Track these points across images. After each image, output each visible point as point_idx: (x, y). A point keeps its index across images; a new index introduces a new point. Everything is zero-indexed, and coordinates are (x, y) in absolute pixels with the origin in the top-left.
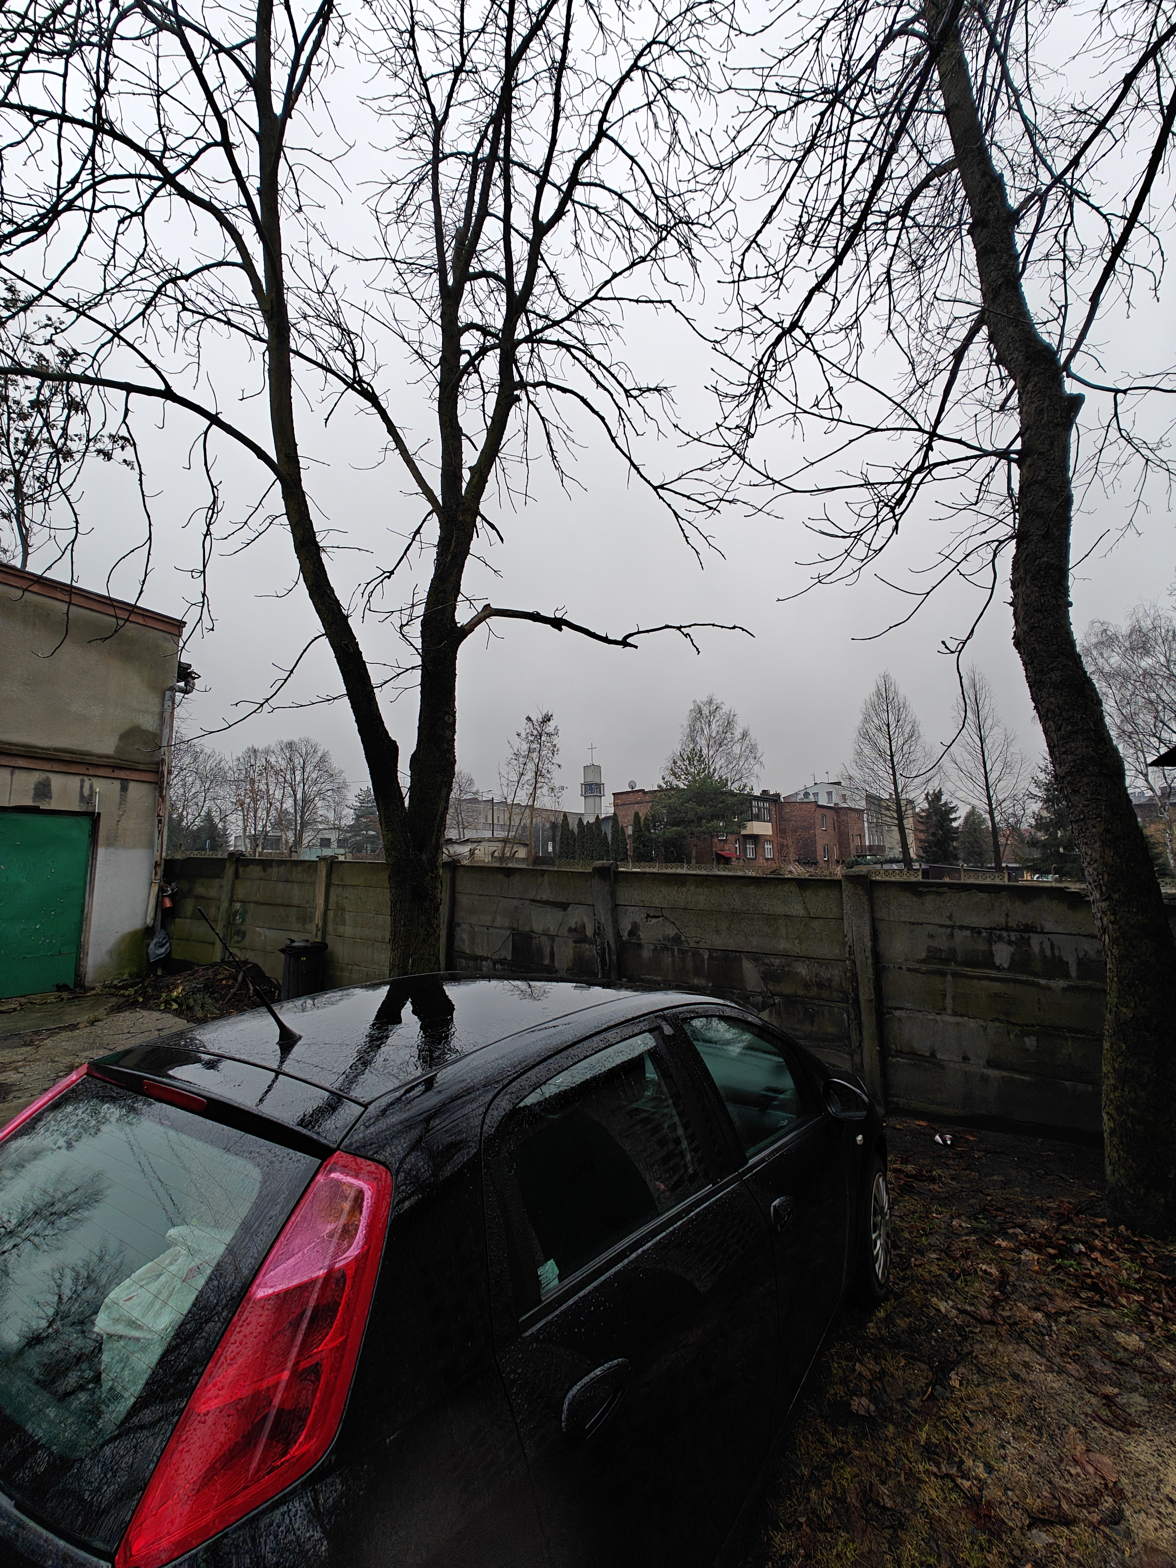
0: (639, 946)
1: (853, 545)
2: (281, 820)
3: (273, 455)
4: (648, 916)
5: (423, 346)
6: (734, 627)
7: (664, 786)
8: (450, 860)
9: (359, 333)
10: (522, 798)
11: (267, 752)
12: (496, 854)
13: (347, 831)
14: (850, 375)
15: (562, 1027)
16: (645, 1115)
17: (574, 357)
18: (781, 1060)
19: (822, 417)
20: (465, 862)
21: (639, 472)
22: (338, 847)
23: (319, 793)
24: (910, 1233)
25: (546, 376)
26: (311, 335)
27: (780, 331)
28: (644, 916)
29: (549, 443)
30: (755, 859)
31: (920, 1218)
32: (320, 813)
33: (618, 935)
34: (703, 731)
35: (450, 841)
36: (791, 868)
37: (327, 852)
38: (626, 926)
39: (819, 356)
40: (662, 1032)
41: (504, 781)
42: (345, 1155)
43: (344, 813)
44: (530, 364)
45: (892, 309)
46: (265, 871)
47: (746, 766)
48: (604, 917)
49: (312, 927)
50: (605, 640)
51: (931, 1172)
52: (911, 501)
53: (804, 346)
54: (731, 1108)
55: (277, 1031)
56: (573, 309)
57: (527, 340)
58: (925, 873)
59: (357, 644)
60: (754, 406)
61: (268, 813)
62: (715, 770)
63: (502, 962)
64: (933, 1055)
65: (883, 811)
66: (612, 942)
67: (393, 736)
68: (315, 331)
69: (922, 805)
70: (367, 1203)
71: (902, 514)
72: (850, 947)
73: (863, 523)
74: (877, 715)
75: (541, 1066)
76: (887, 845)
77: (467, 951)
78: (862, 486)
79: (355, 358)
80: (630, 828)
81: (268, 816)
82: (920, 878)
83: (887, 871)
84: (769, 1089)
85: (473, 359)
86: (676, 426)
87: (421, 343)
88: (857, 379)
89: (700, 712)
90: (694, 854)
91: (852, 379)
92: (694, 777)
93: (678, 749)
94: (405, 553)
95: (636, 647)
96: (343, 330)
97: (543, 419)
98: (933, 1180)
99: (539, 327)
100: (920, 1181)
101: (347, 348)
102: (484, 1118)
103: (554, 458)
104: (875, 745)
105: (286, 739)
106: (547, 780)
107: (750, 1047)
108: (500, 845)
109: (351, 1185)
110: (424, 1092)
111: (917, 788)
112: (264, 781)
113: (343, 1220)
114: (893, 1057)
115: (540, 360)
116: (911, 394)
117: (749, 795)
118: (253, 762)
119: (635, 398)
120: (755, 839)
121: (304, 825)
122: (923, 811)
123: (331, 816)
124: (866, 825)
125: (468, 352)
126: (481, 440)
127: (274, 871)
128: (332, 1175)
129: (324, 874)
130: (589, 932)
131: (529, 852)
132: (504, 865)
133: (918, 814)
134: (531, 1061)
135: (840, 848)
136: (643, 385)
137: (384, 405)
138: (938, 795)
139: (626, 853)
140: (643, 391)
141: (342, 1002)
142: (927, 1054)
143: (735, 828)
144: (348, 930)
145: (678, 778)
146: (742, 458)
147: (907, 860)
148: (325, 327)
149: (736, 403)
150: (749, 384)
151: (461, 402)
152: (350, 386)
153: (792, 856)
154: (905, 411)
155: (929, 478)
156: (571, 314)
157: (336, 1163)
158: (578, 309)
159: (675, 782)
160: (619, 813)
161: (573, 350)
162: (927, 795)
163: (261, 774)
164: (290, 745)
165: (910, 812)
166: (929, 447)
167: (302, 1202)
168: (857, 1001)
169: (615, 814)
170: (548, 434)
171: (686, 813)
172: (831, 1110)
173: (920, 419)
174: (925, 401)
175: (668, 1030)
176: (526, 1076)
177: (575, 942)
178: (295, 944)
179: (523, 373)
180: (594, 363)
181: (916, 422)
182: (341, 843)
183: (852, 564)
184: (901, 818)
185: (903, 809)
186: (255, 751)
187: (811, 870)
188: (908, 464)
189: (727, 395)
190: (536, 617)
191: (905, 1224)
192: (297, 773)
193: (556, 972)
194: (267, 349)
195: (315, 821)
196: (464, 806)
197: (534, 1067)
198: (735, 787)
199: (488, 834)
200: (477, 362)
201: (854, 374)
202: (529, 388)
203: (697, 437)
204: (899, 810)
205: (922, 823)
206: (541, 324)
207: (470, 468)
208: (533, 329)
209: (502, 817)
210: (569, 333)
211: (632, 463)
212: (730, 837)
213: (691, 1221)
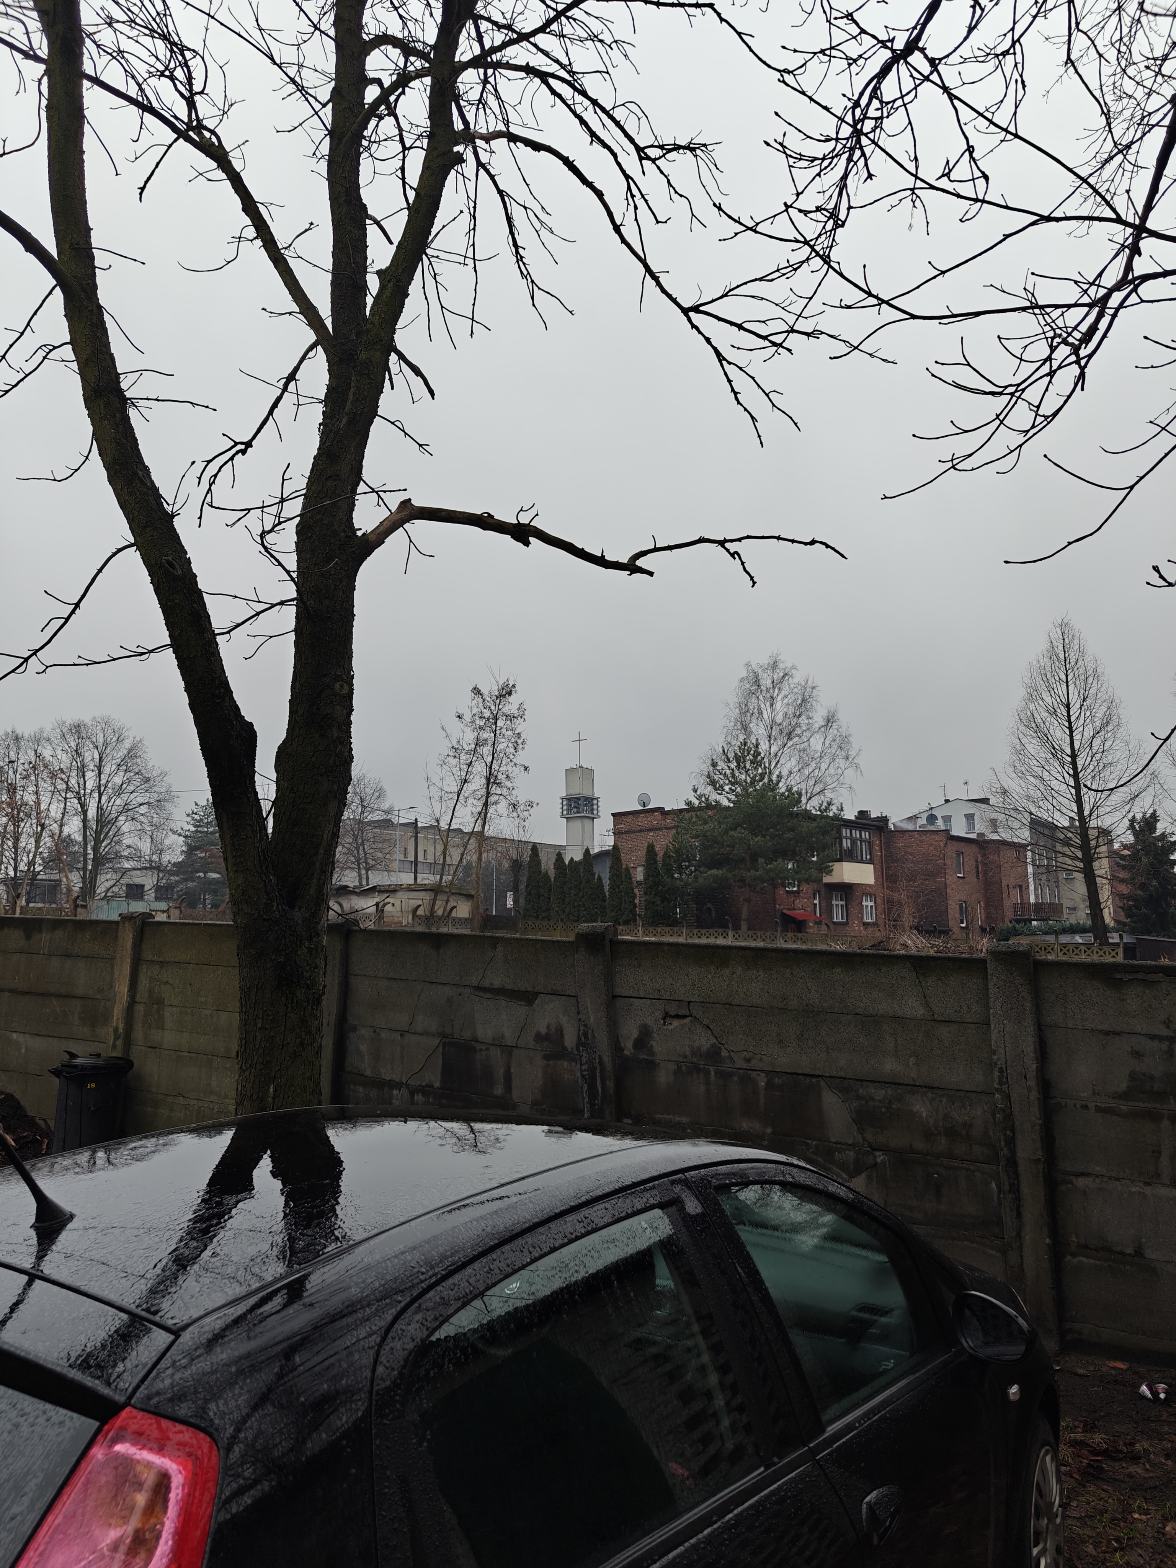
0: (651, 1065)
1: (1009, 408)
2: (59, 853)
3: (50, 245)
4: (666, 1015)
5: (304, 71)
6: (813, 542)
7: (696, 802)
8: (340, 920)
9: (199, 48)
10: (465, 820)
11: (38, 740)
12: (420, 912)
13: (171, 873)
14: (1006, 130)
15: (514, 1199)
16: (653, 1350)
17: (553, 92)
18: (883, 1258)
19: (959, 196)
20: (370, 925)
21: (659, 284)
22: (157, 899)
23: (126, 809)
24: (1096, 1545)
25: (507, 123)
26: (120, 52)
27: (888, 54)
28: (659, 1015)
29: (512, 233)
30: (846, 923)
31: (1113, 1520)
32: (126, 841)
33: (617, 1048)
34: (761, 713)
35: (344, 891)
36: (905, 939)
37: (138, 907)
38: (630, 1032)
39: (952, 97)
40: (682, 1209)
41: (435, 792)
42: (140, 1415)
43: (167, 842)
44: (482, 102)
45: (1074, 25)
46: (28, 937)
47: (832, 770)
48: (594, 1016)
49: (107, 1033)
50: (600, 561)
51: (1132, 1444)
52: (1105, 336)
53: (927, 78)
54: (800, 1341)
55: (32, 1205)
56: (552, 14)
57: (475, 63)
58: (1129, 950)
59: (189, 561)
60: (845, 177)
61: (38, 841)
62: (780, 777)
63: (426, 1090)
64: (1139, 1252)
65: (1059, 848)
66: (607, 1060)
67: (248, 714)
68: (126, 45)
69: (1124, 837)
70: (175, 1494)
71: (1090, 356)
72: (1001, 1070)
73: (1027, 369)
74: (1050, 689)
75: (476, 1265)
76: (1066, 903)
77: (368, 1073)
78: (1024, 309)
79: (191, 90)
80: (640, 869)
81: (37, 847)
82: (1120, 958)
83: (1065, 945)
84: (864, 1308)
85: (386, 93)
86: (720, 208)
87: (300, 66)
88: (1016, 136)
89: (757, 682)
90: (744, 915)
91: (1009, 137)
92: (745, 789)
93: (719, 743)
94: (271, 412)
95: (651, 574)
96: (173, 44)
97: (500, 192)
98: (1135, 1458)
99: (497, 43)
100: (1114, 1459)
101: (179, 74)
102: (378, 1354)
103: (519, 258)
104: (1045, 738)
105: (71, 718)
106: (505, 791)
107: (833, 1237)
108: (427, 896)
109: (149, 1465)
110: (285, 1306)
111: (1115, 809)
112: (32, 788)
113: (134, 1523)
114: (1074, 1255)
115: (498, 97)
116: (1107, 161)
117: (836, 818)
118: (13, 756)
119: (654, 161)
120: (847, 890)
121: (99, 861)
122: (1125, 847)
123: (145, 846)
124: (1030, 869)
125: (379, 82)
126: (397, 227)
127: (45, 938)
128: (118, 1448)
129: (129, 944)
130: (570, 1041)
131: (475, 910)
132: (434, 930)
133: (1116, 853)
134: (461, 1257)
135: (987, 908)
136: (668, 140)
137: (237, 165)
138: (1151, 822)
139: (633, 912)
140: (667, 149)
141: (156, 1157)
142: (1130, 1251)
143: (814, 872)
144: (169, 1038)
145: (719, 789)
146: (826, 260)
147: (1098, 928)
148: (143, 39)
149: (817, 169)
150: (837, 140)
151: (365, 165)
152: (181, 135)
153: (908, 919)
154: (1096, 191)
155: (1133, 299)
156: (549, 22)
157: (123, 1428)
158: (560, 14)
159: (714, 796)
160: (624, 846)
161: (551, 81)
162: (1133, 821)
163: (26, 777)
164: (78, 729)
165: (1104, 849)
166: (1135, 250)
167: (67, 1490)
168: (1012, 1163)
169: (615, 847)
170: (509, 219)
171: (733, 847)
172: (967, 1343)
173: (1120, 204)
174: (1127, 175)
175: (693, 1206)
176: (450, 1281)
177: (546, 1057)
178: (78, 1061)
179: (470, 117)
180: (587, 103)
181: (1114, 210)
182: (162, 893)
183: (1007, 439)
184: (1088, 859)
185: (1093, 843)
186: (17, 738)
187: (939, 942)
188: (1100, 275)
189: (801, 158)
190: (486, 522)
191: (1088, 1532)
192: (90, 775)
193: (514, 1107)
194: (46, 72)
195: (118, 856)
196: (369, 833)
197: (464, 1265)
198: (812, 806)
199: (407, 879)
200: (392, 98)
201: (1012, 129)
202: (479, 142)
203: (751, 224)
204: (1085, 845)
205: (1124, 867)
206: (499, 38)
207: (379, 273)
208: (487, 46)
209: (430, 850)
210: (546, 54)
211: (648, 269)
212: (805, 887)
213: (727, 1527)
